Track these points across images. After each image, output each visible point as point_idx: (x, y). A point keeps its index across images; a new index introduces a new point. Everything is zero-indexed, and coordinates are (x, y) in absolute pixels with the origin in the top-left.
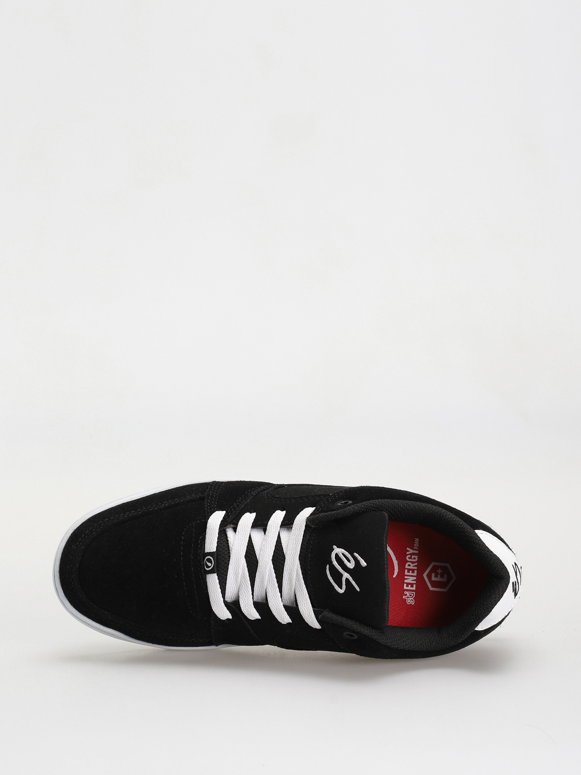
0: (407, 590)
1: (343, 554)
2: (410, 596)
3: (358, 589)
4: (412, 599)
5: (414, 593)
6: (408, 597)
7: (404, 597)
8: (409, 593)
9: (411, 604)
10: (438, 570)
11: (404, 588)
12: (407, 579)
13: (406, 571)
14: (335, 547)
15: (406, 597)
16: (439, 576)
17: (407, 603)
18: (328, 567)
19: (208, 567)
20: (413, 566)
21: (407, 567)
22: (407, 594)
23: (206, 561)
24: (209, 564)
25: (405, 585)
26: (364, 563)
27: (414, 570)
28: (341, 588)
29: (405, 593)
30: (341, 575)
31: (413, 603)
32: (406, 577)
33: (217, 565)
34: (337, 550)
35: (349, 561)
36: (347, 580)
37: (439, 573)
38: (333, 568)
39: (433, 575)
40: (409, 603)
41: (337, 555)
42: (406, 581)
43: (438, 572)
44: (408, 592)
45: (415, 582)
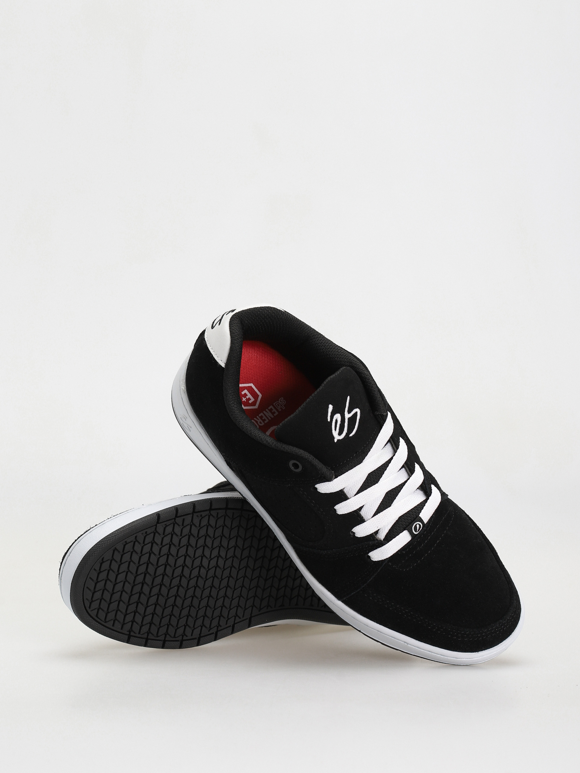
0: (277, 410)
1: (335, 430)
2: (279, 405)
3: (348, 398)
4: (279, 402)
5: (274, 404)
6: (281, 405)
7: (284, 408)
8: (277, 407)
9: (283, 399)
10: (244, 401)
11: (278, 413)
12: (271, 417)
13: (266, 422)
14: (336, 441)
15: (282, 406)
16: (247, 397)
17: (285, 402)
18: (351, 435)
19: (420, 525)
20: (258, 420)
21: (263, 424)
22: (280, 408)
23: (418, 531)
24: (418, 526)
25: (275, 415)
26: (331, 407)
27: (260, 417)
28: (357, 412)
29: (280, 410)
30: (349, 419)
31: (282, 399)
32: (270, 419)
33: (414, 520)
34: (337, 437)
35: (336, 421)
36: (349, 412)
37: (245, 398)
38: (350, 430)
39: (250, 402)
40: (284, 401)
41: (340, 433)
42: (272, 417)
43: (246, 400)
44: (278, 409)
45: (267, 410)
